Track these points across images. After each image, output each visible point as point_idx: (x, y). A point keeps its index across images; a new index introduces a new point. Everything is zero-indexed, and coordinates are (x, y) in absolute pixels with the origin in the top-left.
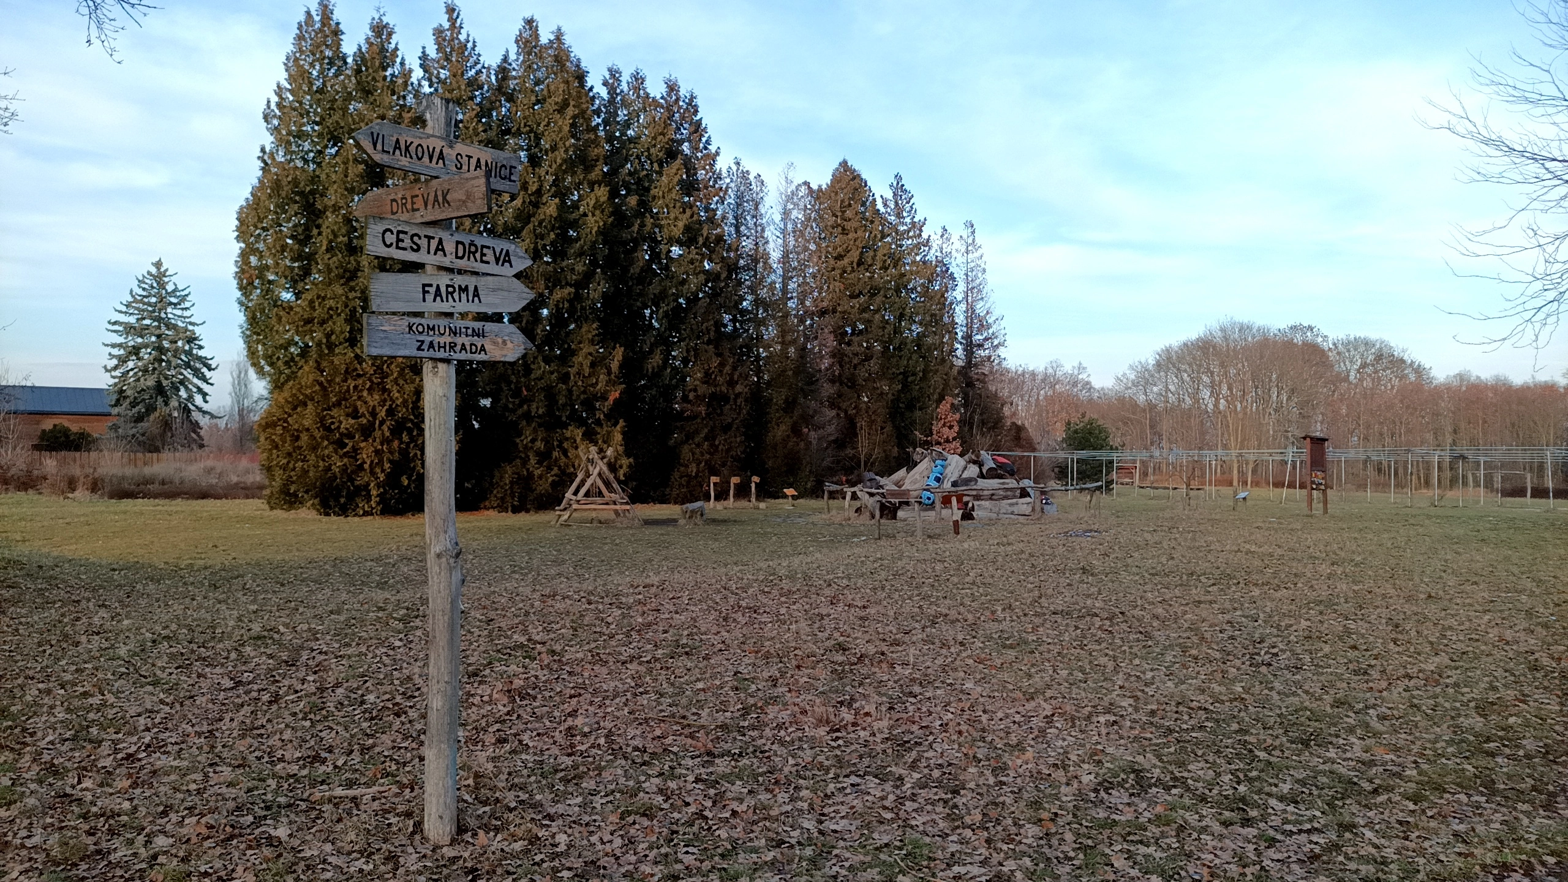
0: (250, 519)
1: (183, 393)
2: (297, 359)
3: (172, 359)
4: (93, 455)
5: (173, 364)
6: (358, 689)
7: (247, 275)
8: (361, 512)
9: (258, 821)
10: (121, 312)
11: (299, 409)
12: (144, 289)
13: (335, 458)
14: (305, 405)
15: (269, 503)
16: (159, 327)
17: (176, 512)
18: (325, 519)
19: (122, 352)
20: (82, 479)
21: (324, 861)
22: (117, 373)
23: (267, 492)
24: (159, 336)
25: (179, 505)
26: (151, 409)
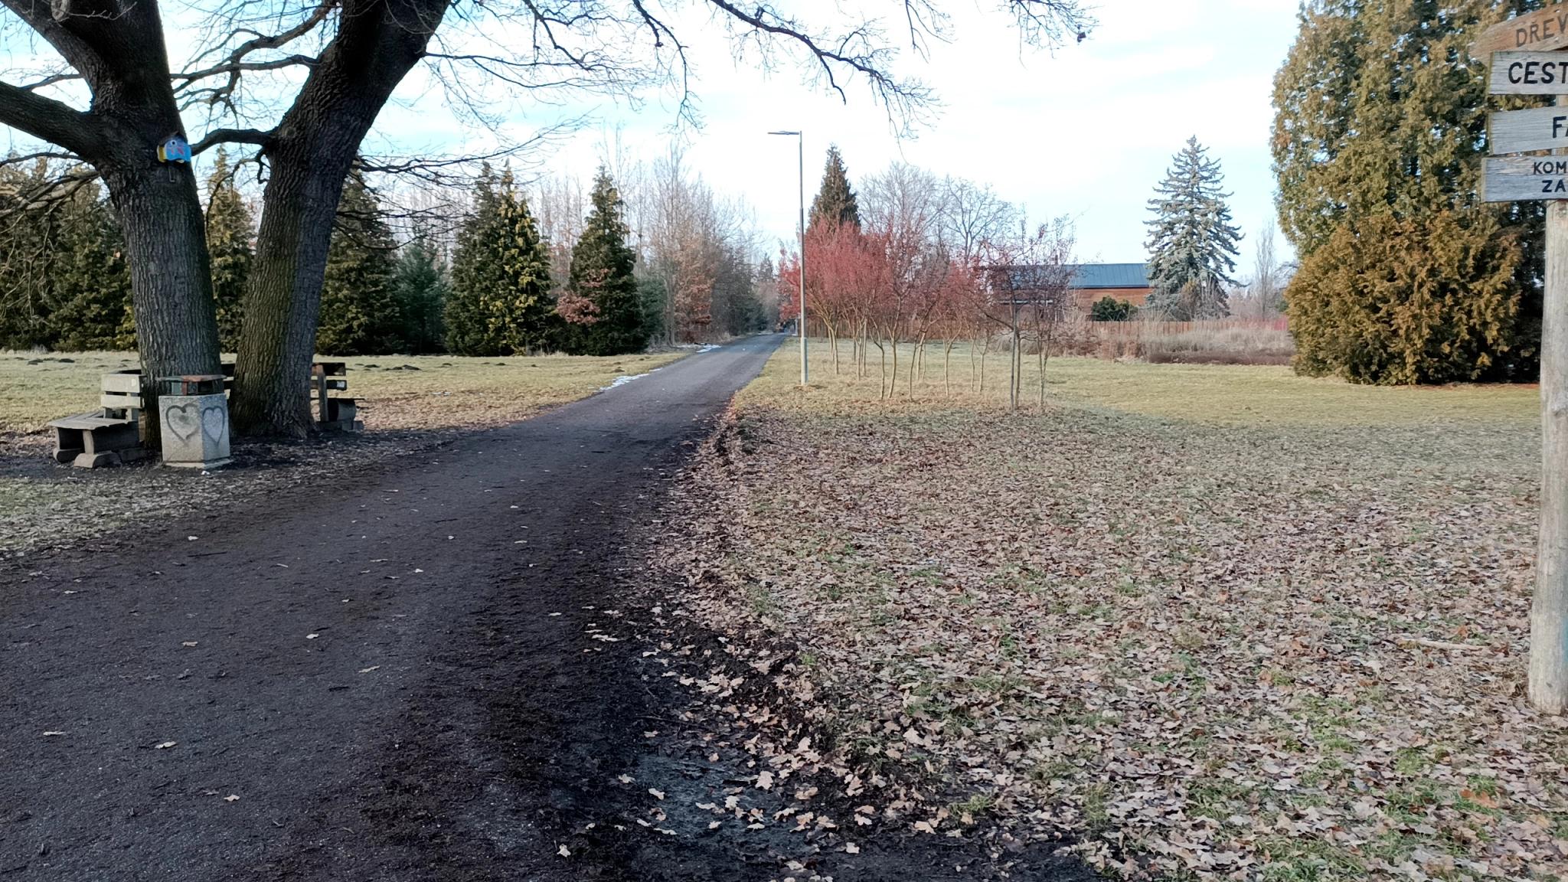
0: (1277, 385)
1: (1212, 264)
2: (1330, 221)
3: (1202, 232)
4: (1135, 324)
5: (1203, 237)
6: (1426, 551)
7: (1282, 140)
8: (1394, 381)
9: (1348, 652)
10: (1159, 191)
11: (1330, 273)
12: (1179, 167)
13: (1367, 323)
14: (1337, 268)
15: (1296, 369)
16: (1191, 202)
17: (1209, 376)
18: (1356, 386)
19: (1159, 228)
20: (1128, 345)
21: (1421, 699)
22: (1154, 249)
23: (1294, 358)
24: (1191, 211)
25: (1211, 369)
26: (1183, 280)
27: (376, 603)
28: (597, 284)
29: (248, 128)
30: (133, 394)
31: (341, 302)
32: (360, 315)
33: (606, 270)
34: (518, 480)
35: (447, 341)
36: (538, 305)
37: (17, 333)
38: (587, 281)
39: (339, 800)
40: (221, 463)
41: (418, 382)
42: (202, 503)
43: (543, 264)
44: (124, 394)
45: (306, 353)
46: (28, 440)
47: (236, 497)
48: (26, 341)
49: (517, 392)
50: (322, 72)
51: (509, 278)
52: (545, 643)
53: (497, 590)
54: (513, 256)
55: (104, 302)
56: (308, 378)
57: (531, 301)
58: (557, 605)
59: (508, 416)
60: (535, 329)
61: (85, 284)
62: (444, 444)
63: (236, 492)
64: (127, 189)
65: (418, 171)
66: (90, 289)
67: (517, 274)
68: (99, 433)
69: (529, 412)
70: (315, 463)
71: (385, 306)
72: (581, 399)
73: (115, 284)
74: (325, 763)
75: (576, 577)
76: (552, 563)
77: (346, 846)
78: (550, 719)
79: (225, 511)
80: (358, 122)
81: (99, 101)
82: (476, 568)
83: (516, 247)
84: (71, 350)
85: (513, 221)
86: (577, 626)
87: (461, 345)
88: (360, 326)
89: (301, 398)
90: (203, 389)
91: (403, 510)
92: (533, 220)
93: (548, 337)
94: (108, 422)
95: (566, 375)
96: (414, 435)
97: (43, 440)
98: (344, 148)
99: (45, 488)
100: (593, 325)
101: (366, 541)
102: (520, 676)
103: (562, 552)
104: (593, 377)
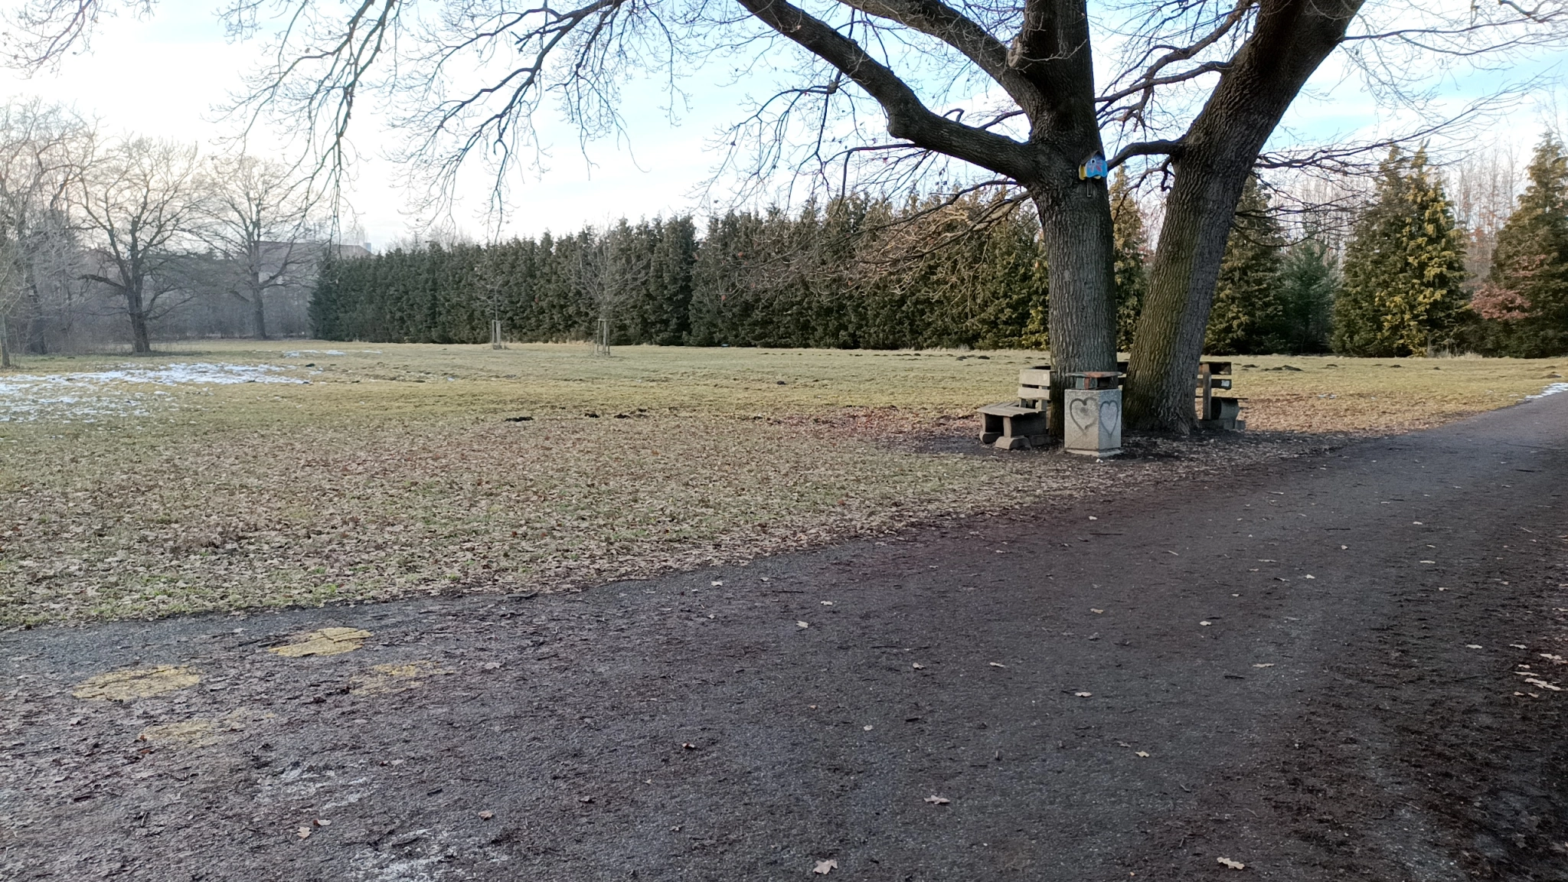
27: (1267, 602)
28: (1528, 274)
29: (1155, 139)
30: (1044, 387)
31: (1222, 301)
32: (1241, 315)
33: (1543, 257)
34: (1422, 494)
35: (1333, 341)
36: (1447, 300)
37: (949, 334)
38: (1516, 270)
39: (1241, 782)
40: (1113, 453)
41: (1301, 384)
42: (1098, 488)
43: (1458, 253)
44: (1037, 387)
45: (1195, 352)
46: (959, 423)
47: (1128, 485)
48: (955, 341)
49: (1416, 397)
50: (1233, 75)
51: (1414, 271)
52: (1462, 675)
53: (1400, 609)
54: (1419, 247)
55: (1014, 307)
56: (1194, 377)
57: (1438, 295)
58: (1476, 637)
59: (1407, 423)
60: (1441, 327)
61: (1001, 292)
62: (1332, 450)
63: (1127, 481)
64: (1051, 207)
65: (1325, 162)
66: (1005, 296)
67: (1423, 266)
68: (1016, 420)
69: (1432, 420)
70: (1198, 459)
71: (1267, 305)
72: (1500, 409)
73: (1024, 291)
74: (1226, 744)
75: (1499, 609)
76: (1468, 590)
77: (1251, 827)
78: (1472, 758)
79: (1118, 497)
80: (1266, 120)
81: (1036, 131)
82: (1374, 583)
83: (1424, 235)
84: (987, 349)
85: (1423, 207)
86: (1504, 664)
87: (1348, 345)
88: (1239, 326)
89: (1187, 395)
90: (1102, 385)
91: (1290, 514)
92: (1448, 204)
93: (1457, 336)
94: (1023, 411)
95: (1479, 380)
96: (1299, 438)
97: (971, 424)
98: (1249, 147)
99: (976, 464)
100: (1518, 324)
101: (1253, 540)
102: (1433, 705)
103: (1481, 579)
104: (1517, 383)
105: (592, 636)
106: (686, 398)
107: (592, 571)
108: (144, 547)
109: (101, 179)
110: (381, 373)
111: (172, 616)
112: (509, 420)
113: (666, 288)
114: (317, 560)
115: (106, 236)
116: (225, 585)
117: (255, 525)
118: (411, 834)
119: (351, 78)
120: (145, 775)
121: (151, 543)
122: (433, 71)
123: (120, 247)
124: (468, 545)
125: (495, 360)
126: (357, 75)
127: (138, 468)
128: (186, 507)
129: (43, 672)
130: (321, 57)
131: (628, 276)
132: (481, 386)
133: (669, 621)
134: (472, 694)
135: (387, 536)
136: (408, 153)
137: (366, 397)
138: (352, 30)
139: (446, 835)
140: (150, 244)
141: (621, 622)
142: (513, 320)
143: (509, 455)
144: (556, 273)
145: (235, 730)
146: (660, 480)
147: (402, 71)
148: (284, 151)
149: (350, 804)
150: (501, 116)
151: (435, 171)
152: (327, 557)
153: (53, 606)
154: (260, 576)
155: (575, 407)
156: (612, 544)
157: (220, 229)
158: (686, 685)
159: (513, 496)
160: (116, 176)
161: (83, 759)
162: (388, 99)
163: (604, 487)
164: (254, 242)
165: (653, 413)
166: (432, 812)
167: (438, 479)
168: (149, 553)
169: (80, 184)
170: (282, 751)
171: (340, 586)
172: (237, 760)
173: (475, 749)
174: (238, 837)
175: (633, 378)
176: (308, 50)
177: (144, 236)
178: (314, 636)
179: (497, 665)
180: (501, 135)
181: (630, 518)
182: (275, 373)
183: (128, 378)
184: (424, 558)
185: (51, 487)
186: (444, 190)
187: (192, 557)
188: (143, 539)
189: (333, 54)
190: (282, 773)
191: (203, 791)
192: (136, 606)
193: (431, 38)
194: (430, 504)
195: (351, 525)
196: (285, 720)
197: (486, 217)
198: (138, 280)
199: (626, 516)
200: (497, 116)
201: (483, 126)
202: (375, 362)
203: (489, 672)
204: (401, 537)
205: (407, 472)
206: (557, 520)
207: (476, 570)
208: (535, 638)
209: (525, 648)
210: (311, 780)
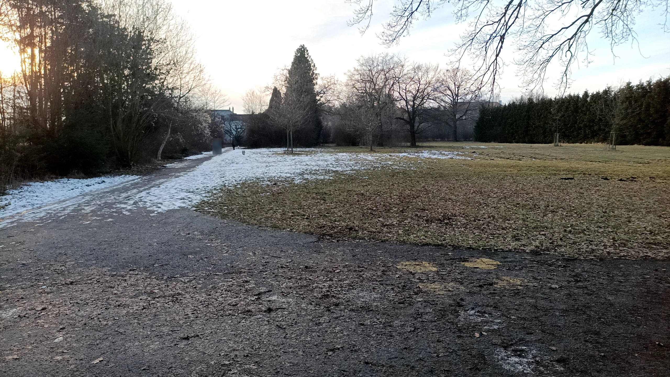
105: (605, 282)
106: (660, 173)
107: (605, 253)
108: (417, 218)
109: (404, 82)
110: (503, 156)
111: (427, 244)
112: (562, 179)
113: (651, 116)
114: (478, 231)
115: (404, 103)
116: (445, 236)
117: (455, 214)
118: (520, 347)
119: (504, 31)
120: (420, 300)
121: (419, 217)
122: (539, 23)
123: (409, 107)
124: (543, 233)
125: (555, 151)
126: (506, 30)
127: (414, 189)
128: (430, 205)
129: (387, 257)
130: (492, 24)
131: (629, 111)
132: (548, 163)
133: (648, 282)
134: (545, 296)
135: (507, 225)
136: (525, 61)
137: (497, 166)
138: (506, 11)
139: (535, 352)
140: (419, 105)
141: (620, 278)
142: (565, 133)
143: (562, 194)
144: (589, 110)
145: (450, 291)
146: (644, 213)
147: (526, 25)
148: (474, 65)
149: (494, 329)
150: (570, 39)
151: (536, 67)
152: (483, 230)
153: (389, 235)
154: (457, 234)
155: (596, 174)
156: (616, 241)
157: (443, 98)
158: (658, 315)
159: (565, 213)
160: (410, 80)
161: (400, 290)
162: (519, 38)
163: (612, 214)
164: (456, 102)
165: (640, 179)
166: (528, 341)
167: (529, 203)
168: (418, 220)
169: (398, 84)
170: (467, 302)
171: (487, 242)
172: (451, 302)
173: (548, 320)
174: (453, 331)
175: (629, 162)
176: (488, 22)
177: (417, 102)
178: (478, 260)
179: (557, 287)
180: (569, 48)
181: (626, 229)
182: (460, 155)
183: (409, 156)
184: (523, 236)
185: (387, 194)
186: (540, 75)
187: (433, 224)
188: (416, 215)
189: (497, 22)
190: (468, 310)
191: (440, 310)
192: (415, 239)
193: (540, 8)
194: (525, 213)
195: (492, 218)
196: (468, 291)
197: (559, 86)
198: (414, 119)
199: (624, 229)
200: (568, 39)
201: (561, 45)
202: (500, 151)
203: (553, 289)
204: (513, 226)
205: (515, 199)
206: (587, 227)
207: (547, 244)
208: (575, 278)
209: (570, 282)
210: (479, 316)
